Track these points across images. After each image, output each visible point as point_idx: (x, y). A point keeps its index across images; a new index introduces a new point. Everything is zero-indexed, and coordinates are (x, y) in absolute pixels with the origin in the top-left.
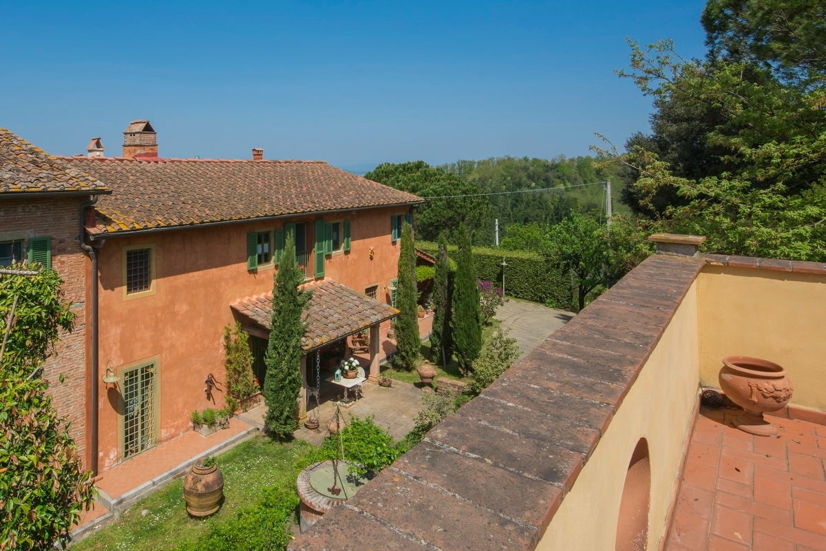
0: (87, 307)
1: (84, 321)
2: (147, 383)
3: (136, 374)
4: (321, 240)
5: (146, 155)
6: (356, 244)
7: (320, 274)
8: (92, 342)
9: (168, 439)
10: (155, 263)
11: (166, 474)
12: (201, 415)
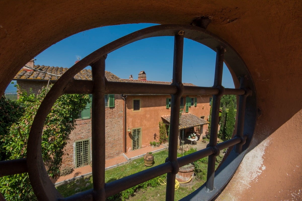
0: (123, 113)
1: (123, 116)
2: (139, 133)
3: (136, 130)
4: (188, 102)
5: (143, 79)
6: (198, 105)
7: (187, 111)
8: (125, 121)
9: (144, 147)
10: (141, 103)
11: (142, 155)
12: (152, 143)
